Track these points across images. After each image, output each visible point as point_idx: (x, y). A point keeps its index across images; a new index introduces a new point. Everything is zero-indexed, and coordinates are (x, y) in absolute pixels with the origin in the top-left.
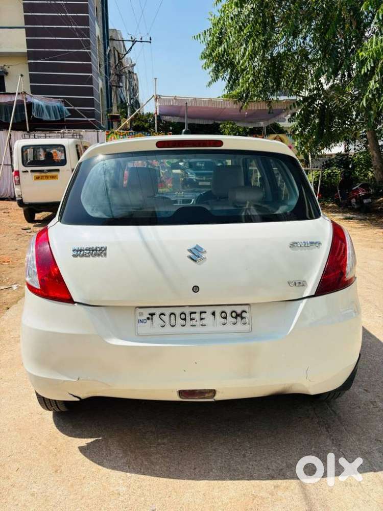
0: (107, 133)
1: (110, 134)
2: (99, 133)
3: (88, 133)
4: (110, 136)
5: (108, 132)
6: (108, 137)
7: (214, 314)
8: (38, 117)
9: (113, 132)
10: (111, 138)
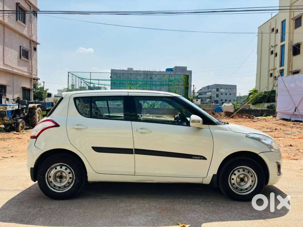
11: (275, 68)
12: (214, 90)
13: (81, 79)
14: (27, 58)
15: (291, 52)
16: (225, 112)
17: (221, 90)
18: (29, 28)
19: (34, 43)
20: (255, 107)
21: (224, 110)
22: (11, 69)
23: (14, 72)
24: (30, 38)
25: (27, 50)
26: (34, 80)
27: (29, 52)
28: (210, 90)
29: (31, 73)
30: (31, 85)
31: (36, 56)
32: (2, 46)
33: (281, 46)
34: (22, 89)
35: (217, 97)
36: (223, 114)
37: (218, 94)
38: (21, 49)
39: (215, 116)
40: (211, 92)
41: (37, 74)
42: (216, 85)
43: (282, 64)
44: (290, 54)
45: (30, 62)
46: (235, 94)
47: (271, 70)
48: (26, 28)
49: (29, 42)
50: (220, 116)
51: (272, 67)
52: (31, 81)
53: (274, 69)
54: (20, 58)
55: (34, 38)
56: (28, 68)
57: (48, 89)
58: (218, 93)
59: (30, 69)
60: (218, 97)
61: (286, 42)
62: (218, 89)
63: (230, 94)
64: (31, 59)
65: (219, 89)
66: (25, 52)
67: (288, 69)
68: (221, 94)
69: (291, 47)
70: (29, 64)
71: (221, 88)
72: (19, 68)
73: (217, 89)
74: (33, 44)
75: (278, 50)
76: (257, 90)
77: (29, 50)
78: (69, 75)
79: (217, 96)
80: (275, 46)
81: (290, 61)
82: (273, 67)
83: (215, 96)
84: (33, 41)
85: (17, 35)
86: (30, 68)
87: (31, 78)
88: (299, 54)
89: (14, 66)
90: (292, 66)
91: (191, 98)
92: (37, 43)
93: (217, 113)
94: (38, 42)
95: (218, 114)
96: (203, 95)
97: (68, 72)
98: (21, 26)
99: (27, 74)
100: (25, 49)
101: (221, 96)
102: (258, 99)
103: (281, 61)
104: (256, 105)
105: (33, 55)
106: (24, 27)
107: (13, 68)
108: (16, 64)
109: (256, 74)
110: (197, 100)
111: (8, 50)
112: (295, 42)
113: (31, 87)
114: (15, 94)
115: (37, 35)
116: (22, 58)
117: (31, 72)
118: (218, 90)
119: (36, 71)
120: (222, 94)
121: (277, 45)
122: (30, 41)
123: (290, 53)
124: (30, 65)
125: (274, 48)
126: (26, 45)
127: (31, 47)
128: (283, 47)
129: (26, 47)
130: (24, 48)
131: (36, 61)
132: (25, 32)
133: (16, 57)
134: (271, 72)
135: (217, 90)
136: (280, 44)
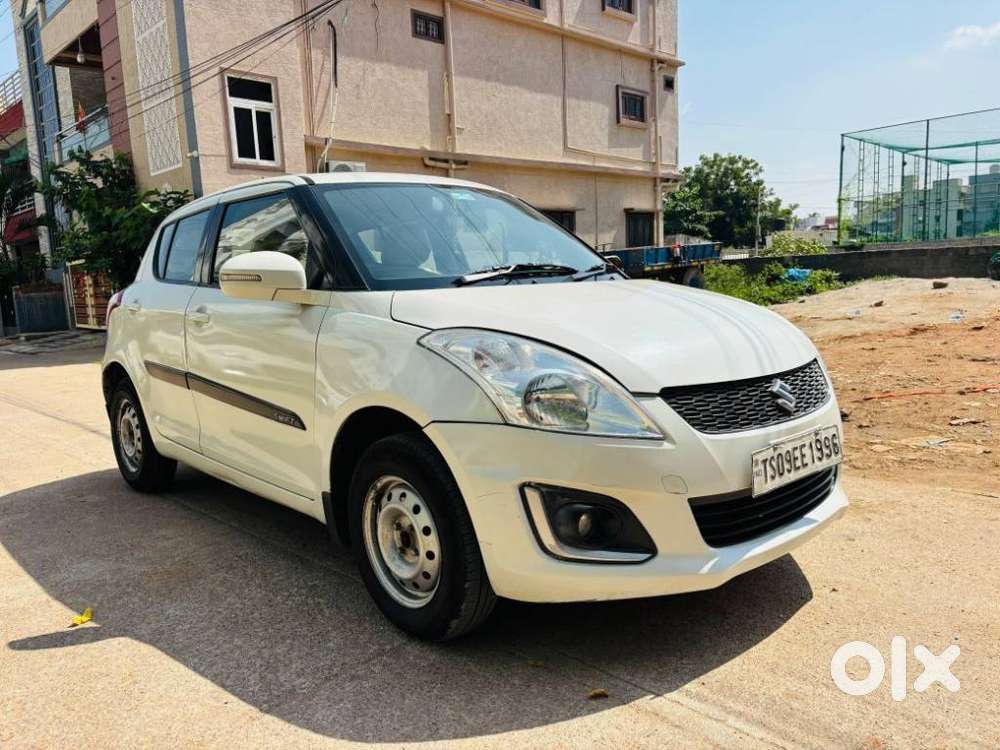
13: (904, 153)
14: (642, 118)
18: (645, 20)
19: (664, 65)
22: (587, 160)
23: (598, 167)
24: (651, 53)
25: (639, 94)
26: (665, 184)
27: (648, 100)
29: (654, 164)
30: (655, 200)
31: (675, 103)
32: (560, 100)
34: (623, 214)
38: (620, 95)
41: (677, 163)
45: (653, 129)
48: (637, 25)
49: (646, 66)
52: (655, 185)
54: (618, 121)
55: (663, 51)
56: (644, 152)
57: (796, 206)
59: (653, 151)
64: (655, 120)
66: (636, 100)
70: (650, 137)
72: (613, 152)
74: (660, 69)
77: (647, 93)
78: (845, 143)
84: (661, 61)
85: (607, 56)
86: (653, 147)
87: (655, 179)
89: (598, 151)
92: (675, 65)
94: (679, 58)
97: (843, 135)
98: (619, 22)
99: (639, 168)
100: (633, 92)
105: (663, 106)
106: (631, 23)
107: (594, 156)
108: (606, 143)
111: (579, 106)
113: (656, 206)
114: (602, 231)
115: (676, 38)
116: (624, 121)
117: (654, 160)
119: (673, 153)
122: (652, 61)
124: (653, 137)
126: (636, 80)
127: (653, 81)
129: (635, 87)
130: (628, 88)
131: (675, 121)
132: (634, 40)
133: (605, 122)
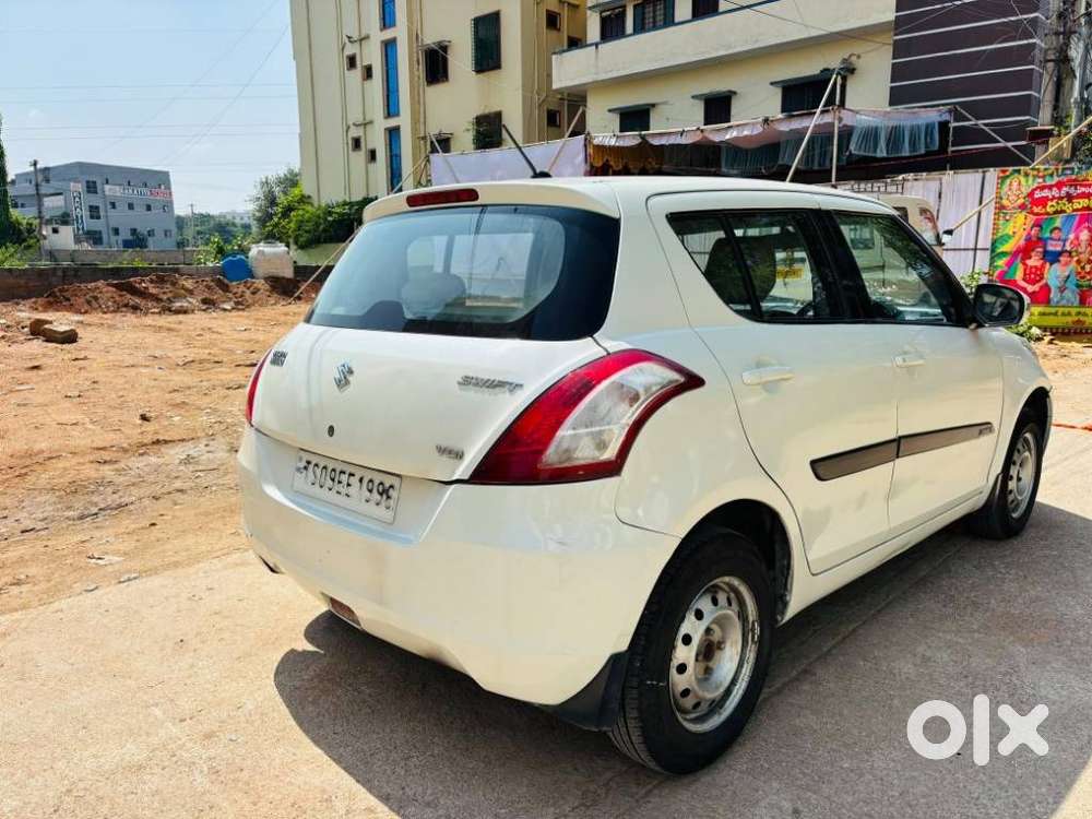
0: (1001, 175)
1: (1008, 177)
2: (988, 174)
3: (959, 175)
4: (1008, 181)
5: (1004, 172)
6: (1003, 182)
7: (361, 480)
8: (862, 153)
9: (1019, 171)
10: (1011, 184)
11: (368, 119)
12: (80, 187)
15: (418, 69)
16: (266, 279)
17: (107, 187)
20: (306, 258)
21: (261, 271)
28: (55, 185)
33: (382, 42)
35: (92, 217)
36: (260, 283)
37: (95, 204)
39: (230, 295)
40: (61, 197)
42: (82, 167)
43: (391, 110)
44: (416, 79)
46: (167, 206)
47: (354, 124)
50: (253, 293)
51: (355, 115)
53: (366, 124)
58: (95, 200)
60: (99, 218)
61: (400, 32)
62: (95, 183)
63: (149, 208)
65: (99, 187)
67: (414, 130)
68: (109, 207)
69: (418, 54)
71: (107, 183)
73: (88, 182)
75: (373, 55)
76: (309, 197)
79: (94, 212)
80: (361, 40)
81: (417, 102)
82: (361, 119)
83: (86, 213)
88: (443, 81)
90: (425, 118)
91: (25, 222)
93: (234, 283)
95: (242, 288)
96: (23, 206)
101: (112, 212)
102: (321, 227)
103: (388, 96)
104: (313, 251)
109: (300, 135)
110: (55, 231)
112: (430, 39)
118: (91, 188)
120: (113, 205)
121: (367, 37)
123: (416, 73)
125: (357, 45)
128: (389, 46)
134: (354, 133)
135: (88, 187)
136: (378, 36)
